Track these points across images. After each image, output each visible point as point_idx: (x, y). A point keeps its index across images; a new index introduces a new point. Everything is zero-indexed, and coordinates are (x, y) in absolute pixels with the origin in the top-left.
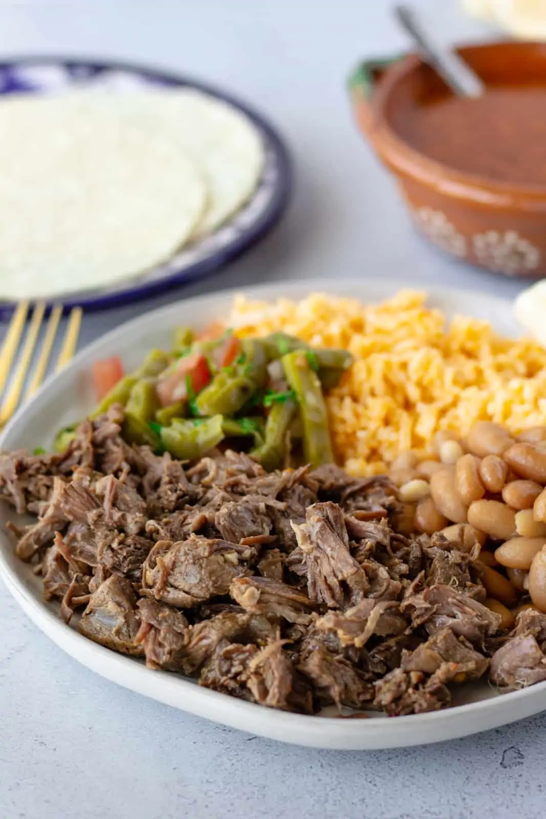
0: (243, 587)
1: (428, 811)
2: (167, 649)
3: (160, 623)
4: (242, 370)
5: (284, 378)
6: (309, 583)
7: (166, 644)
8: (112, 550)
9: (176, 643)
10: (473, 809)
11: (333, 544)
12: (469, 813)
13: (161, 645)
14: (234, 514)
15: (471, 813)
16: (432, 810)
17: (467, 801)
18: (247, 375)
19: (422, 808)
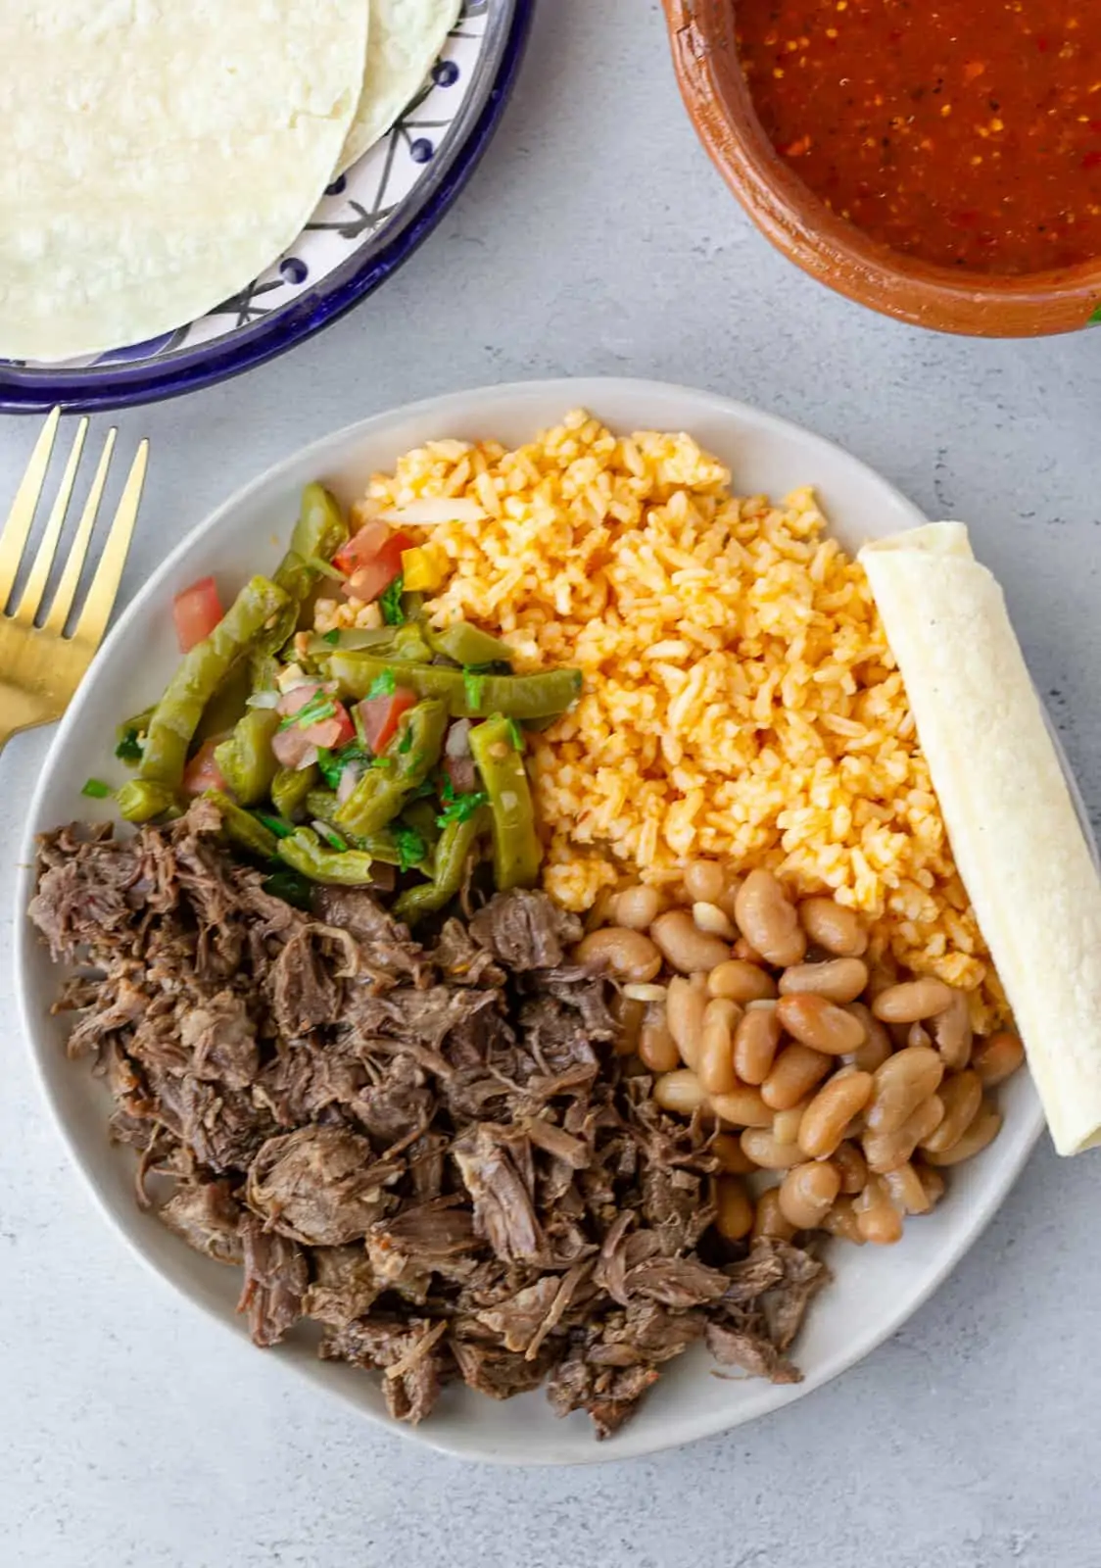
0: (384, 1254)
1: (600, 1493)
2: (279, 1330)
3: (269, 1280)
4: (407, 761)
5: (470, 756)
6: (476, 1215)
7: (276, 1321)
8: (206, 1130)
9: (291, 1320)
10: (658, 1493)
11: (512, 1196)
12: (651, 1498)
13: (270, 1323)
14: (378, 1107)
15: (655, 1498)
16: (607, 1491)
17: (653, 1478)
18: (414, 772)
19: (595, 1486)
